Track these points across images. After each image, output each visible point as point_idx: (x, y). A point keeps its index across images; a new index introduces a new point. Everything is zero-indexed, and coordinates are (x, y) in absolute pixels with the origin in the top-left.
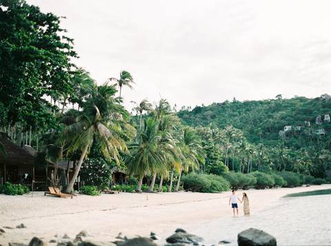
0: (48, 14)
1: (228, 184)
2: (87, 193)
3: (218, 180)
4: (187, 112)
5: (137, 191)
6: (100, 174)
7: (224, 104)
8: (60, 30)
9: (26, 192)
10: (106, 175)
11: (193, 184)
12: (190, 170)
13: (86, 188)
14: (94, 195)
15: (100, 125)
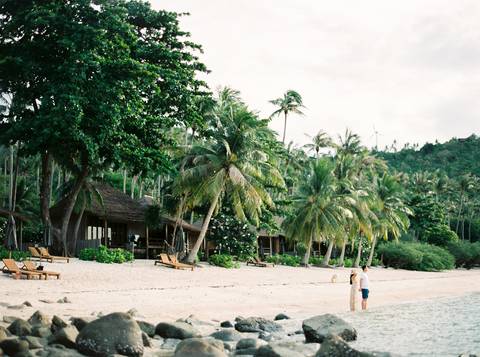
0: (161, 12)
1: (451, 258)
2: (220, 264)
3: (434, 252)
4: (412, 152)
5: (303, 265)
6: (240, 238)
7: (468, 139)
8: (181, 34)
9: (128, 259)
10: (248, 240)
11: (396, 257)
12: (391, 236)
13: (218, 257)
14: (229, 267)
15: (233, 169)
